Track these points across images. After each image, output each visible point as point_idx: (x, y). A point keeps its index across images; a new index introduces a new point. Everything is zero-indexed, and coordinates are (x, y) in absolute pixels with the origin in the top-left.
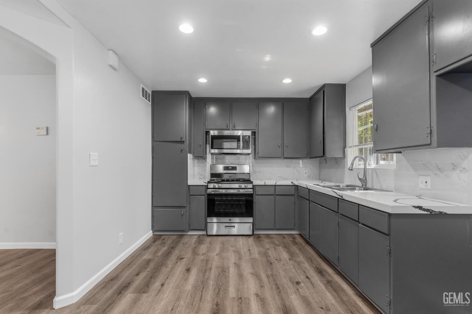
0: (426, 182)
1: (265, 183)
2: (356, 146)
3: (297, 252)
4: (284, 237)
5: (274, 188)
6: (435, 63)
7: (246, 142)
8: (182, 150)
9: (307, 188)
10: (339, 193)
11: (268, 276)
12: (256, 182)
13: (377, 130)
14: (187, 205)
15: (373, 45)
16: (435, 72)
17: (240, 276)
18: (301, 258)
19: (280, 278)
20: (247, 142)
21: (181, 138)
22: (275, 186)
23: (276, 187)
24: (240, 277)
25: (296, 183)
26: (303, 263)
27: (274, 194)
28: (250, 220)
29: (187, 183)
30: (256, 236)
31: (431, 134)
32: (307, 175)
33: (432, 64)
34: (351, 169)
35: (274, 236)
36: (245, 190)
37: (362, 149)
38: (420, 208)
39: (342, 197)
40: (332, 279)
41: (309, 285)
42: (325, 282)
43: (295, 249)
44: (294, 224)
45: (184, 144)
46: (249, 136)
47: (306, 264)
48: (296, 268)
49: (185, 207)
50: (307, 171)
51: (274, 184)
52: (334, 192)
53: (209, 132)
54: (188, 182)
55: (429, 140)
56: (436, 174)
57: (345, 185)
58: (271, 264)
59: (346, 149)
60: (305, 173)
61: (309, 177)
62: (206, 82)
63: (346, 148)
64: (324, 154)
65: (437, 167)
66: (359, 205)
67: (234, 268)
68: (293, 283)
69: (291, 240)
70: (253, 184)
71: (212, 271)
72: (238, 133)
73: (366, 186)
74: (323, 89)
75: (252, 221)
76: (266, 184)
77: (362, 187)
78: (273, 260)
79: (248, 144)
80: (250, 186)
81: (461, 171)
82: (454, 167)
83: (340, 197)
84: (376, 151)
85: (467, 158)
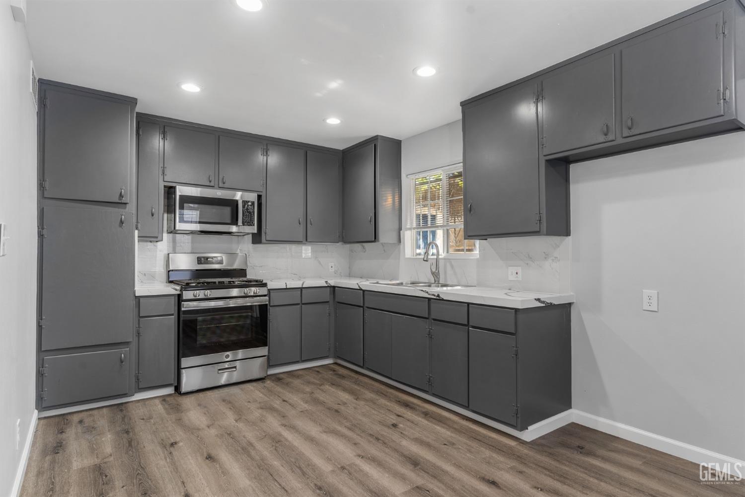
0: (517, 273)
1: (286, 285)
2: (414, 228)
3: (356, 387)
4: (318, 372)
5: (299, 292)
6: (545, 147)
7: (248, 212)
8: (122, 222)
9: (361, 289)
10: (431, 291)
11: (350, 429)
12: (271, 285)
13: (470, 211)
14: (133, 339)
15: (465, 105)
16: (545, 156)
17: (311, 439)
18: (369, 395)
19: (367, 427)
20: (250, 213)
21: (121, 196)
22: (301, 289)
23: (303, 291)
24: (312, 441)
25: (332, 282)
26: (377, 400)
27: (299, 302)
28: (263, 351)
29: (134, 292)
30: (273, 378)
31: (540, 221)
32: (333, 270)
33: (541, 147)
34: (425, 259)
35: (300, 373)
36: (255, 298)
37: (427, 231)
38: (538, 300)
39: (438, 296)
40: (426, 410)
41: (409, 424)
42: (423, 416)
43: (346, 383)
44: (329, 349)
45: (125, 208)
46: (253, 203)
47: (381, 400)
48: (376, 408)
49: (127, 343)
50: (333, 264)
51: (301, 286)
52: (422, 290)
53: (174, 188)
54: (136, 289)
55: (539, 228)
56: (527, 264)
57: (409, 282)
58: (337, 411)
59: (401, 232)
60: (330, 267)
61: (335, 273)
62: (198, 92)
63: (401, 230)
64: (375, 238)
65: (529, 256)
66: (468, 304)
67: (287, 431)
68: (389, 427)
69: (331, 374)
70: (269, 288)
71: (257, 447)
72: (235, 195)
73: (439, 281)
74: (373, 142)
75: (266, 354)
76: (288, 287)
77: (435, 283)
78: (336, 407)
79: (251, 216)
80: (263, 291)
81: (553, 260)
82: (546, 256)
83: (435, 297)
84: (469, 236)
85: (559, 247)
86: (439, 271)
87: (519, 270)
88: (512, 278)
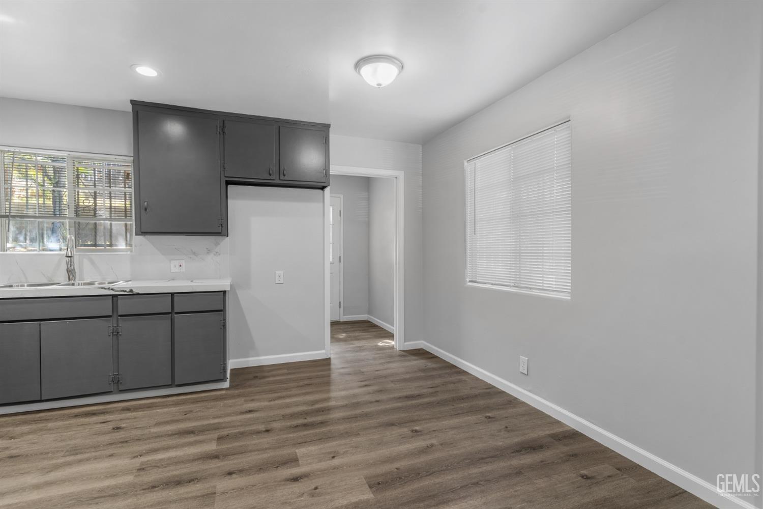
0: (180, 266)
10: (118, 288)
13: (146, 209)
16: (226, 177)
31: (222, 224)
33: (222, 169)
34: (70, 255)
39: (131, 291)
55: (220, 230)
56: (191, 258)
65: (193, 251)
66: (172, 294)
73: (75, 279)
81: (214, 254)
82: (209, 251)
83: (126, 293)
84: (142, 233)
85: (219, 244)
86: (74, 268)
87: (183, 263)
88: (173, 270)
